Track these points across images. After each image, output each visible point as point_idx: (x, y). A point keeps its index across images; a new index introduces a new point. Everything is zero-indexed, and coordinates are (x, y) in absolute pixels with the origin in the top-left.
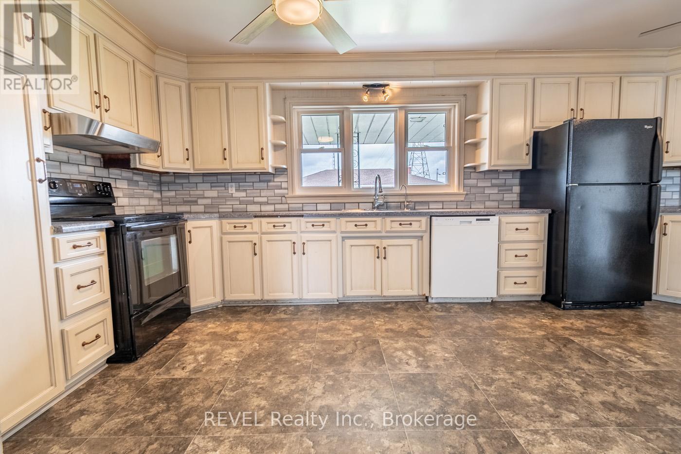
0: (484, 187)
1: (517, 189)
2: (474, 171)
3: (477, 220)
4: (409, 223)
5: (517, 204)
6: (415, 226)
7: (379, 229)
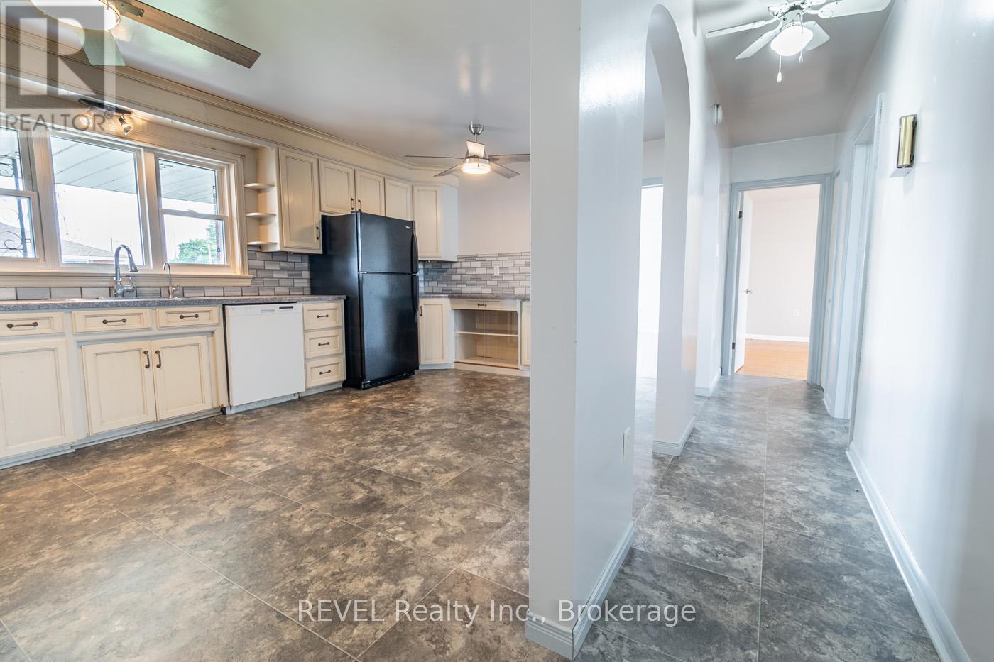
0: (273, 270)
1: (306, 274)
2: (259, 250)
3: (281, 308)
4: (194, 314)
5: (308, 291)
6: (203, 319)
7: (147, 325)
